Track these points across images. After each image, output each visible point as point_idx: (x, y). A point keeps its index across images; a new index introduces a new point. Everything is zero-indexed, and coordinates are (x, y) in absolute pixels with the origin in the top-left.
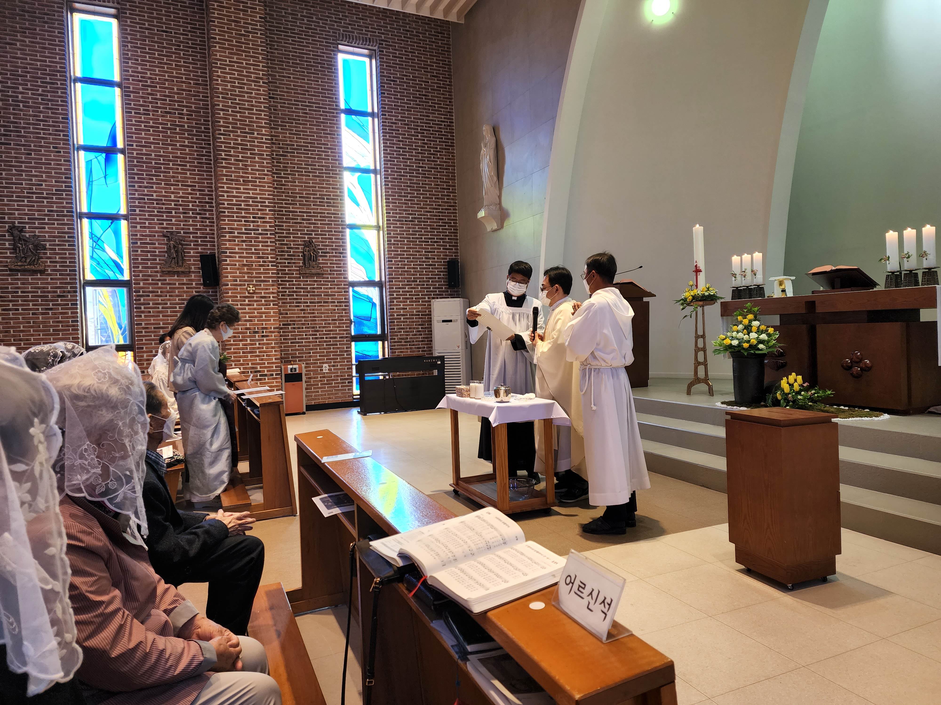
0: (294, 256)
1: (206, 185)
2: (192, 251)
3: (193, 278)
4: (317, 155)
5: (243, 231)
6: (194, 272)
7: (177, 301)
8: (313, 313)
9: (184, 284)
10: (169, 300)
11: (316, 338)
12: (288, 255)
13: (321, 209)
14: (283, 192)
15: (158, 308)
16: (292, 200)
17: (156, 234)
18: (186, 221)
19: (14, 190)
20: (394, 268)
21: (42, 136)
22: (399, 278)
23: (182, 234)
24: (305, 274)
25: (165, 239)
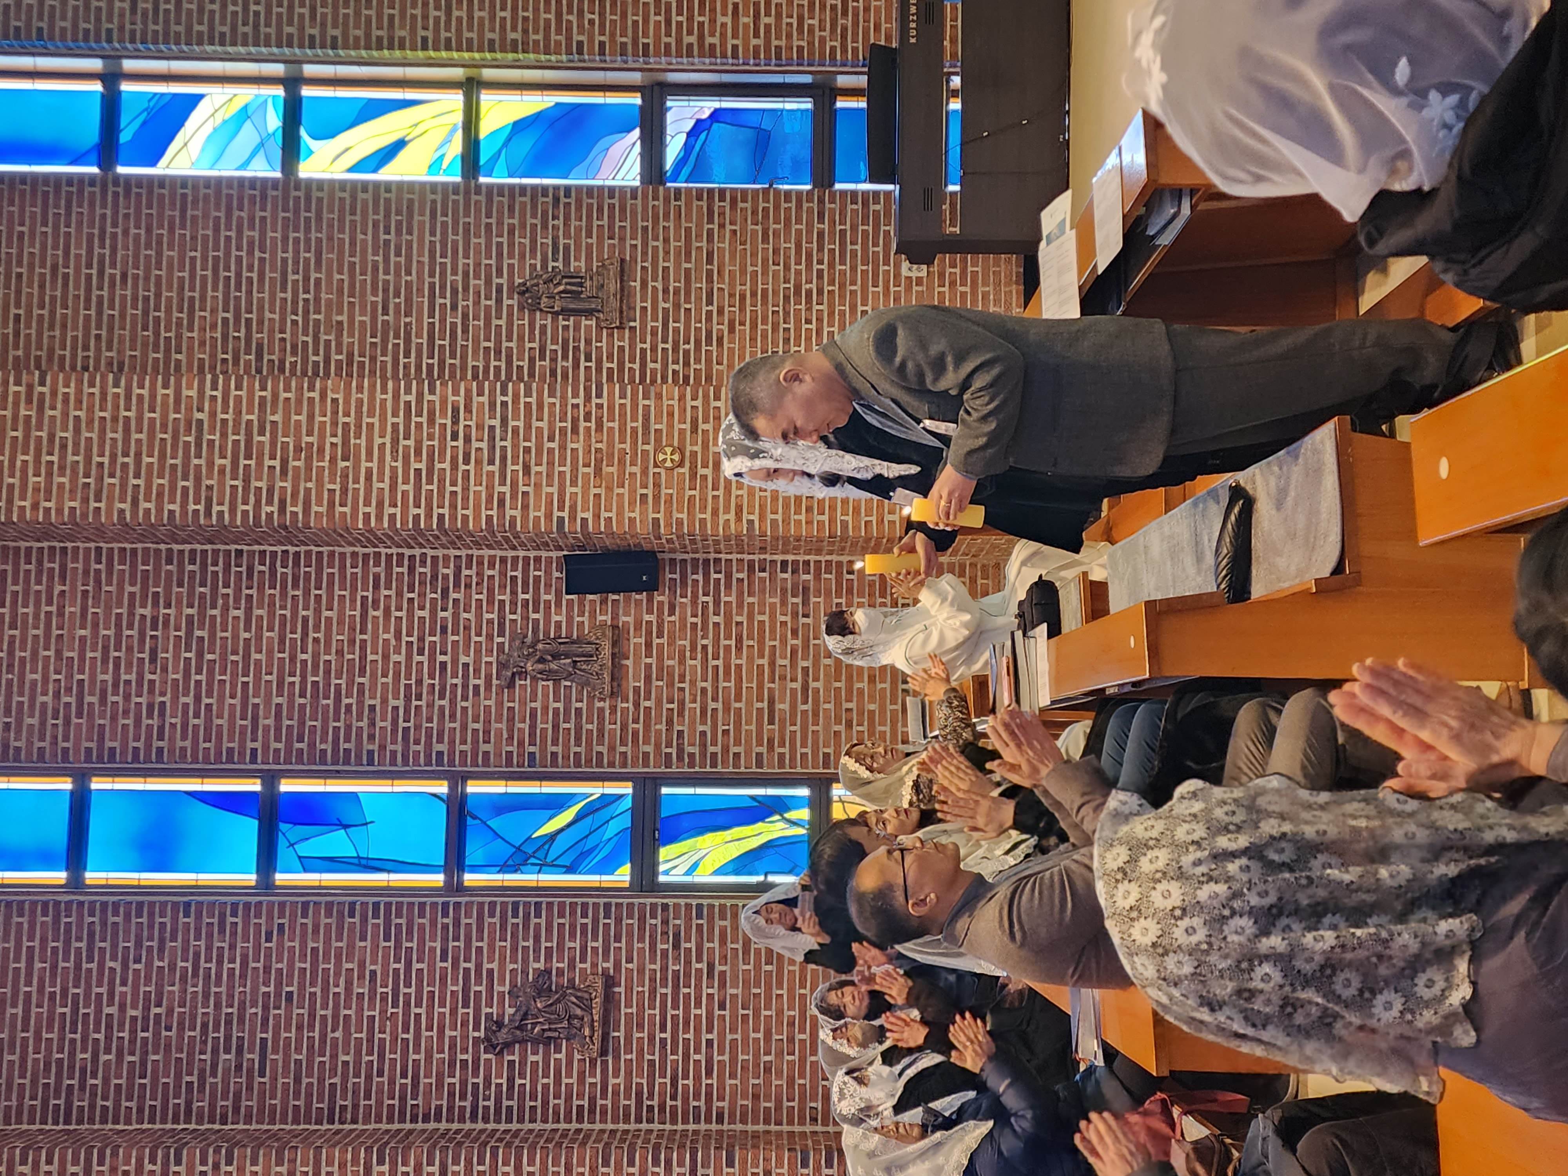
0: (565, 342)
1: (358, 570)
2: (555, 618)
3: (630, 619)
4: (251, 253)
6: (615, 616)
7: (697, 663)
8: (743, 297)
9: (649, 645)
10: (693, 683)
11: (820, 292)
12: (565, 357)
13: (420, 254)
14: (373, 359)
15: (715, 710)
16: (397, 336)
17: (507, 704)
18: (467, 628)
19: (387, 1037)
20: (602, 38)
21: (237, 966)
22: (635, 23)
23: (506, 640)
24: (621, 312)
25: (518, 682)
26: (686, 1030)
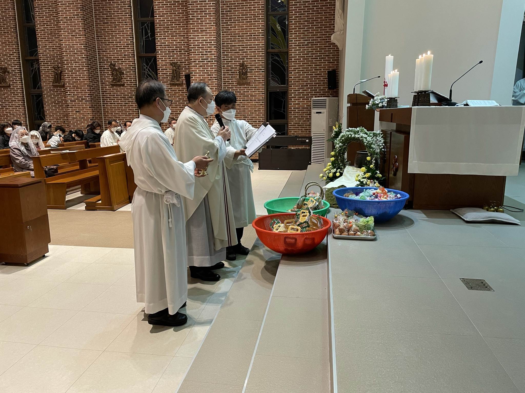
0: (234, 72)
2: (184, 72)
3: (184, 87)
4: (249, 8)
5: (201, 60)
6: (184, 84)
7: (177, 100)
9: (180, 90)
12: (231, 73)
14: (229, 34)
16: (234, 39)
17: (168, 64)
18: (181, 56)
19: (111, 46)
20: (293, 77)
21: (120, 17)
22: (296, 84)
23: (179, 63)
24: (240, 83)
25: (172, 66)
26: (117, 99)
